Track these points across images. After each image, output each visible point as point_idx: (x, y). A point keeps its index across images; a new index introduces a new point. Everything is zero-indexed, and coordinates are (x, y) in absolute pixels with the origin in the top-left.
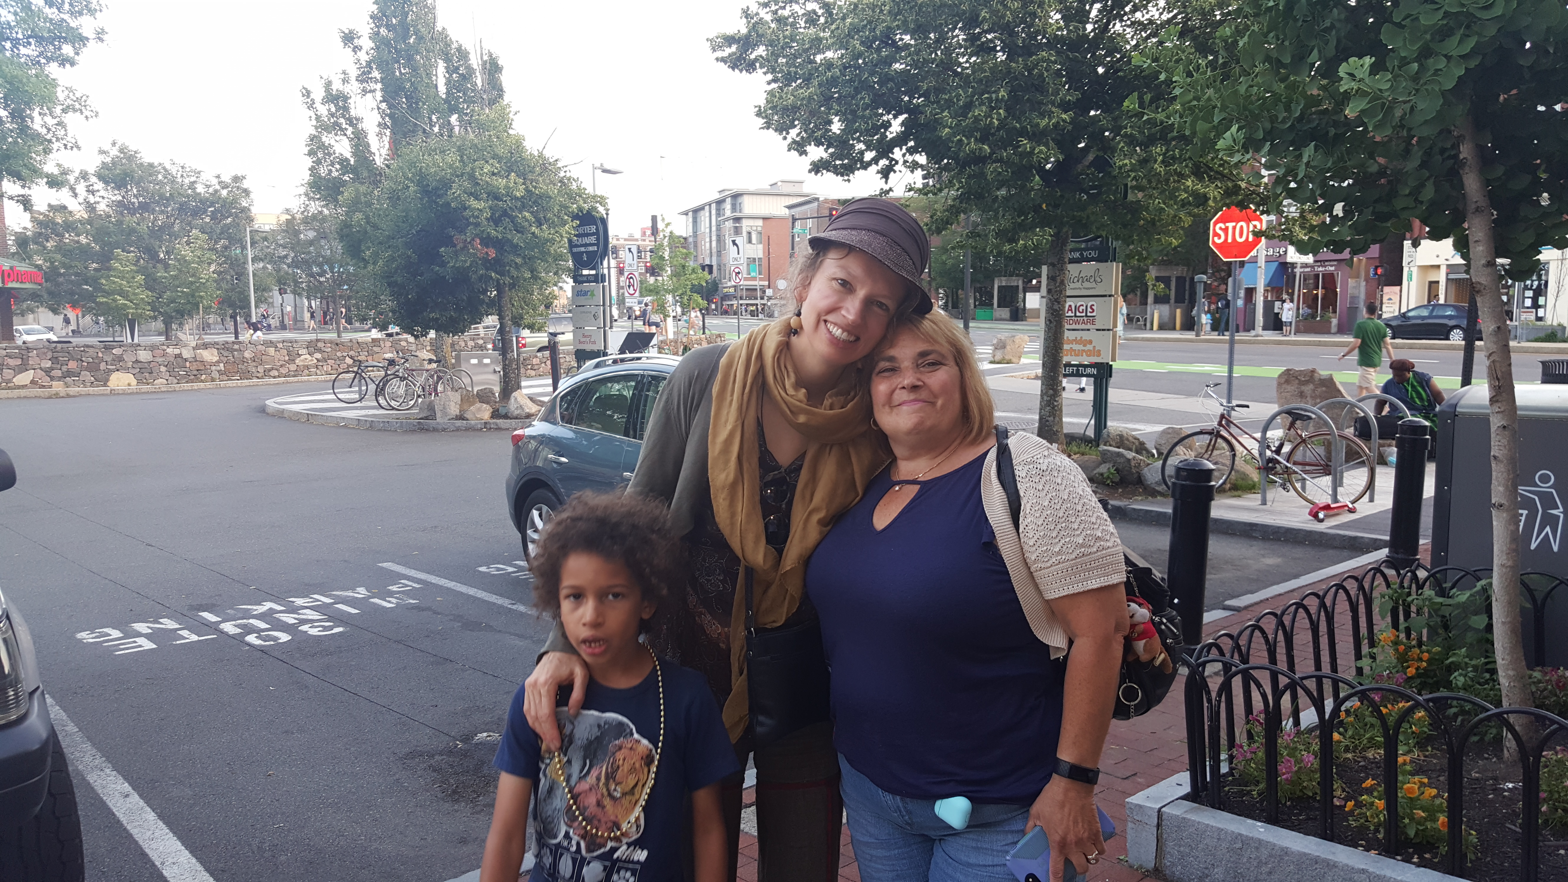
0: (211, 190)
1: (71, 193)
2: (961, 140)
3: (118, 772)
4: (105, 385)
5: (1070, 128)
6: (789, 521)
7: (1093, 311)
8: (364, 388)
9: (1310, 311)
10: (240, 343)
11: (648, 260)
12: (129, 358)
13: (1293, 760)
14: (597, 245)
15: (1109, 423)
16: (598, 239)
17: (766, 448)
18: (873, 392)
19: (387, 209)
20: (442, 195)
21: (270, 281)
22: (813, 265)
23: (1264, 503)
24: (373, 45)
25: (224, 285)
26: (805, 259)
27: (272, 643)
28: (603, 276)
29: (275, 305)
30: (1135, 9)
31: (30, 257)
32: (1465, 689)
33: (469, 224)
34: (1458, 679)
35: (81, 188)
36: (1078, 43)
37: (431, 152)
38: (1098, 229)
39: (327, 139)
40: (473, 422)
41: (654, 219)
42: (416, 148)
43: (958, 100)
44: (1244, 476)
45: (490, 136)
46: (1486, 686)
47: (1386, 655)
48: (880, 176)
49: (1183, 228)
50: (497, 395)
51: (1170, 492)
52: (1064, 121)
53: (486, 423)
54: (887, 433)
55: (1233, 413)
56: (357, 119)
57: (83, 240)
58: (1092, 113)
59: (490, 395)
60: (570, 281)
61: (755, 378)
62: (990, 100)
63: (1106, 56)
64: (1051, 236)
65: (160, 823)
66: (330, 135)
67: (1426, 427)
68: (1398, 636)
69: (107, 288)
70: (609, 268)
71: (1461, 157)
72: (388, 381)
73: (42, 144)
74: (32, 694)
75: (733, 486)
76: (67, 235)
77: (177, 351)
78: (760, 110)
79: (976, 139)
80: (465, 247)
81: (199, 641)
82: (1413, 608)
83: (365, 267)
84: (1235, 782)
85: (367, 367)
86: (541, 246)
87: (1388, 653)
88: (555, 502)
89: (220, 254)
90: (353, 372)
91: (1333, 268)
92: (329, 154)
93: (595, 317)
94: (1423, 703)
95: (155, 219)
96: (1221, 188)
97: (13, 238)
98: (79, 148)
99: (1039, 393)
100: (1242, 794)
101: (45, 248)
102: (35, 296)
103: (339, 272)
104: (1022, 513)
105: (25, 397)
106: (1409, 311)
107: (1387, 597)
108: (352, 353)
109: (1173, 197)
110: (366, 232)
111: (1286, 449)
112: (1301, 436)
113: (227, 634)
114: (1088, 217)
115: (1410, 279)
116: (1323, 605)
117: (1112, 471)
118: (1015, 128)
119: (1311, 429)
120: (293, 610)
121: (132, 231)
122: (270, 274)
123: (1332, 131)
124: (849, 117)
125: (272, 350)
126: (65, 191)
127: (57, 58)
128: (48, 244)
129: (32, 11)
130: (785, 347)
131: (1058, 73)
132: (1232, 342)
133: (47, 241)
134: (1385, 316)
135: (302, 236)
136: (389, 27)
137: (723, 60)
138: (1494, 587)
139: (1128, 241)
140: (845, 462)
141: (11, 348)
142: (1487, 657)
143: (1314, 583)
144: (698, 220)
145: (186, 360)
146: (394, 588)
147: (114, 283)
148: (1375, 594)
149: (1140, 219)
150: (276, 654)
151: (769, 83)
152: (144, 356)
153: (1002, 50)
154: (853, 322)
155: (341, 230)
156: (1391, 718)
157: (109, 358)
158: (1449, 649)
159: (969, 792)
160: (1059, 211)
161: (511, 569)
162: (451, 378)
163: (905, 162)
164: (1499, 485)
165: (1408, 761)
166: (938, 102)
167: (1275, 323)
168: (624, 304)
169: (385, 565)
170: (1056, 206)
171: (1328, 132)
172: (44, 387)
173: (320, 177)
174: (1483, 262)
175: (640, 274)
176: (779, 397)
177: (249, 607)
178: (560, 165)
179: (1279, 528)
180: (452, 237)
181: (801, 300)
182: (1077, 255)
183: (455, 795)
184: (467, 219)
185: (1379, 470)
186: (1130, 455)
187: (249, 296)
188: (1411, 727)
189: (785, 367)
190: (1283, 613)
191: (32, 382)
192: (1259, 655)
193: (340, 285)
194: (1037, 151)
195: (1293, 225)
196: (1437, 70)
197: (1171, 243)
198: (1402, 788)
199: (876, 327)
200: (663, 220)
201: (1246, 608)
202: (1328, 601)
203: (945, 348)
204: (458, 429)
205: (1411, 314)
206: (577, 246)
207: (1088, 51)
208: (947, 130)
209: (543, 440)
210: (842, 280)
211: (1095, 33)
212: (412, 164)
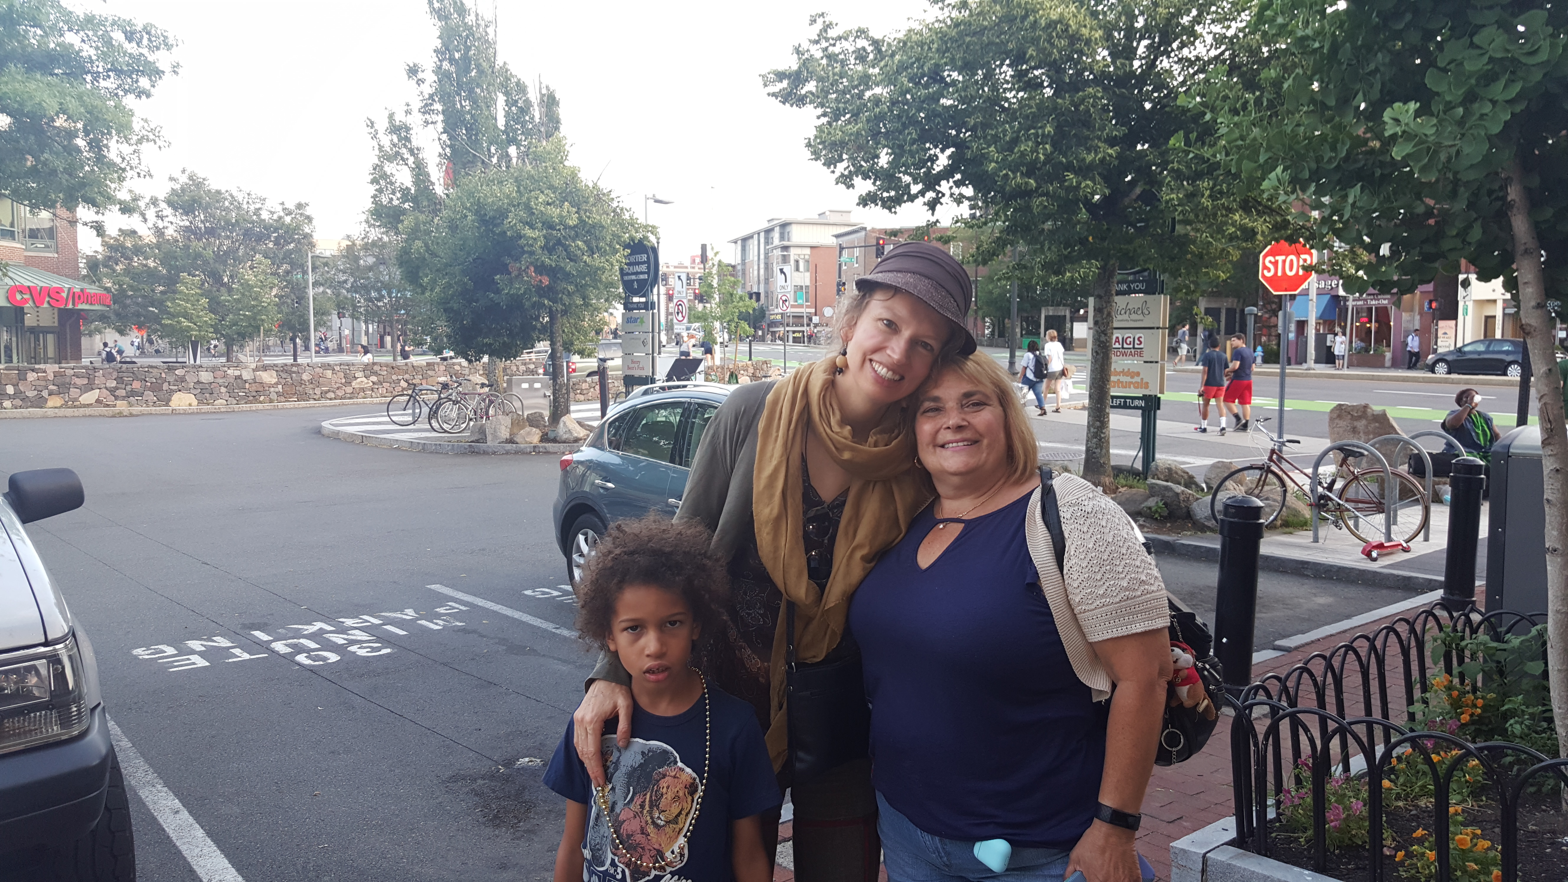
0: (275, 217)
1: (141, 218)
2: (1007, 175)
3: (170, 789)
4: (167, 405)
5: (1116, 163)
6: (832, 556)
7: (1141, 343)
8: (418, 411)
9: (1363, 344)
10: (299, 365)
11: (697, 286)
12: (191, 379)
13: (1341, 807)
14: (648, 273)
15: (1157, 456)
16: (648, 268)
17: (810, 484)
18: (918, 431)
19: (445, 237)
20: (499, 224)
21: (330, 306)
22: (859, 306)
23: (1316, 540)
24: (436, 78)
25: (285, 309)
26: (851, 300)
27: (321, 663)
28: (653, 304)
29: (333, 328)
30: (1183, 45)
31: (99, 280)
32: (1521, 737)
33: (524, 252)
34: (1515, 727)
35: (151, 214)
36: (1125, 79)
37: (489, 182)
38: (1145, 261)
39: (389, 168)
40: (522, 445)
41: (704, 247)
42: (474, 178)
43: (1004, 135)
44: (1296, 513)
45: (546, 167)
46: (1544, 735)
47: (1439, 701)
48: (926, 208)
49: (1230, 262)
50: (546, 419)
51: (1218, 529)
52: (1110, 156)
53: (535, 447)
54: (931, 471)
55: (1284, 448)
56: (418, 149)
57: (151, 264)
58: (1139, 147)
59: (540, 418)
60: (620, 307)
61: (801, 414)
62: (1036, 135)
63: (1153, 91)
64: (1098, 268)
65: (209, 840)
66: (392, 165)
67: (1481, 466)
68: (1452, 682)
69: (172, 310)
70: (658, 295)
71: (1509, 199)
72: (441, 405)
73: (117, 172)
74: (93, 710)
75: (777, 521)
76: (136, 259)
77: (237, 373)
78: (809, 142)
79: (1022, 173)
80: (520, 274)
81: (250, 659)
82: (1467, 653)
83: (423, 293)
84: (1283, 828)
85: (421, 390)
86: (594, 273)
87: (1442, 699)
88: (601, 528)
89: (282, 278)
90: (407, 395)
91: (1386, 302)
92: (392, 183)
93: (644, 343)
94: (1475, 752)
95: (221, 244)
96: (1269, 222)
97: (84, 261)
98: (151, 176)
99: (1086, 424)
100: (1289, 841)
101: (114, 271)
102: (103, 318)
103: (396, 297)
104: (1066, 555)
105: (90, 416)
106: (1464, 346)
107: (1439, 642)
108: (407, 376)
109: (1220, 231)
110: (425, 259)
111: (1339, 485)
112: (1353, 473)
113: (277, 653)
114: (1135, 250)
115: (1466, 313)
116: (1373, 648)
117: (1161, 504)
118: (1061, 163)
119: (1364, 464)
120: (343, 630)
121: (198, 255)
122: (329, 298)
123: (1378, 172)
124: (898, 152)
125: (329, 373)
126: (136, 217)
127: (134, 90)
128: (118, 268)
129: (113, 46)
130: (830, 385)
131: (1105, 109)
132: (1283, 375)
133: (117, 264)
134: (1440, 351)
135: (362, 261)
136: (452, 60)
137: (774, 95)
138: (1549, 633)
139: (1175, 274)
140: (888, 498)
141: (78, 368)
142: (1544, 705)
143: (1367, 624)
144: (747, 248)
145: (246, 381)
146: (441, 610)
147: (179, 305)
148: (1427, 637)
149: (1187, 252)
150: (325, 674)
151: (818, 117)
152: (205, 377)
153: (1050, 86)
154: (899, 361)
155: (401, 256)
156: (1444, 766)
157: (171, 379)
158: (1504, 696)
159: (1011, 835)
160: (1106, 244)
161: (555, 593)
162: (503, 402)
163: (952, 195)
164: (1553, 529)
165: (1460, 811)
166: (985, 138)
167: (1327, 356)
168: (672, 329)
169: (433, 587)
170: (1103, 239)
171: (1373, 173)
172: (108, 406)
173: (381, 205)
174: (1533, 303)
175: (689, 300)
176: (824, 434)
177: (300, 627)
178: (613, 195)
179: (1332, 566)
180: (507, 265)
181: (846, 340)
182: (1124, 287)
183: (496, 820)
184: (522, 248)
185: (1434, 508)
186: (1179, 489)
187: (309, 319)
188: (1465, 776)
189: (831, 405)
190: (1333, 655)
191: (98, 401)
192: (1307, 698)
193: (397, 310)
194: (1083, 185)
195: (1343, 259)
196: (1482, 115)
197: (1219, 277)
198: (1453, 840)
199: (920, 367)
200: (712, 249)
201: (1297, 648)
202: (1378, 644)
203: (989, 389)
204: (507, 453)
205: (1466, 349)
206: (628, 274)
207: (1134, 87)
208: (993, 164)
209: (591, 465)
210: (888, 320)
211: (1142, 70)
212: (471, 194)
